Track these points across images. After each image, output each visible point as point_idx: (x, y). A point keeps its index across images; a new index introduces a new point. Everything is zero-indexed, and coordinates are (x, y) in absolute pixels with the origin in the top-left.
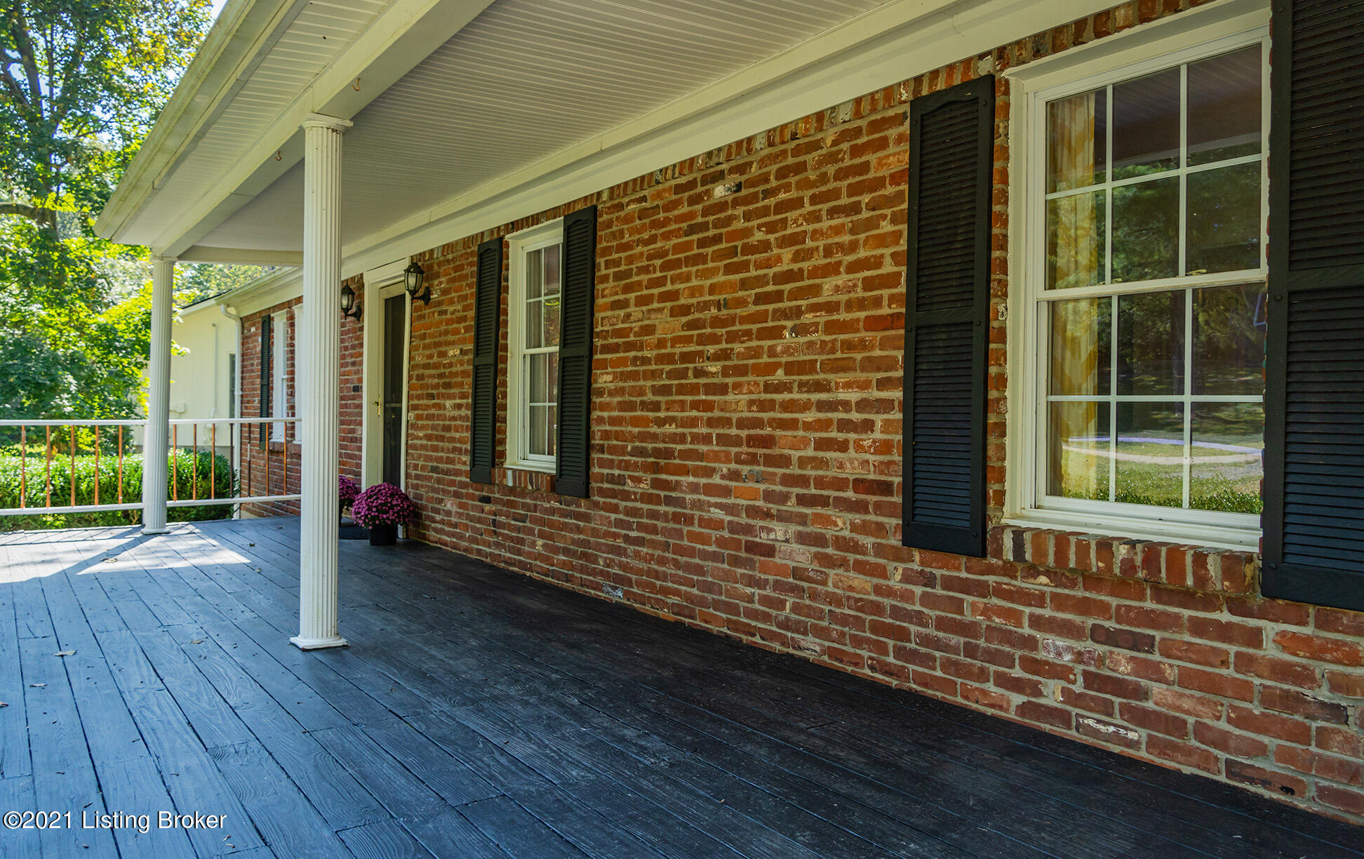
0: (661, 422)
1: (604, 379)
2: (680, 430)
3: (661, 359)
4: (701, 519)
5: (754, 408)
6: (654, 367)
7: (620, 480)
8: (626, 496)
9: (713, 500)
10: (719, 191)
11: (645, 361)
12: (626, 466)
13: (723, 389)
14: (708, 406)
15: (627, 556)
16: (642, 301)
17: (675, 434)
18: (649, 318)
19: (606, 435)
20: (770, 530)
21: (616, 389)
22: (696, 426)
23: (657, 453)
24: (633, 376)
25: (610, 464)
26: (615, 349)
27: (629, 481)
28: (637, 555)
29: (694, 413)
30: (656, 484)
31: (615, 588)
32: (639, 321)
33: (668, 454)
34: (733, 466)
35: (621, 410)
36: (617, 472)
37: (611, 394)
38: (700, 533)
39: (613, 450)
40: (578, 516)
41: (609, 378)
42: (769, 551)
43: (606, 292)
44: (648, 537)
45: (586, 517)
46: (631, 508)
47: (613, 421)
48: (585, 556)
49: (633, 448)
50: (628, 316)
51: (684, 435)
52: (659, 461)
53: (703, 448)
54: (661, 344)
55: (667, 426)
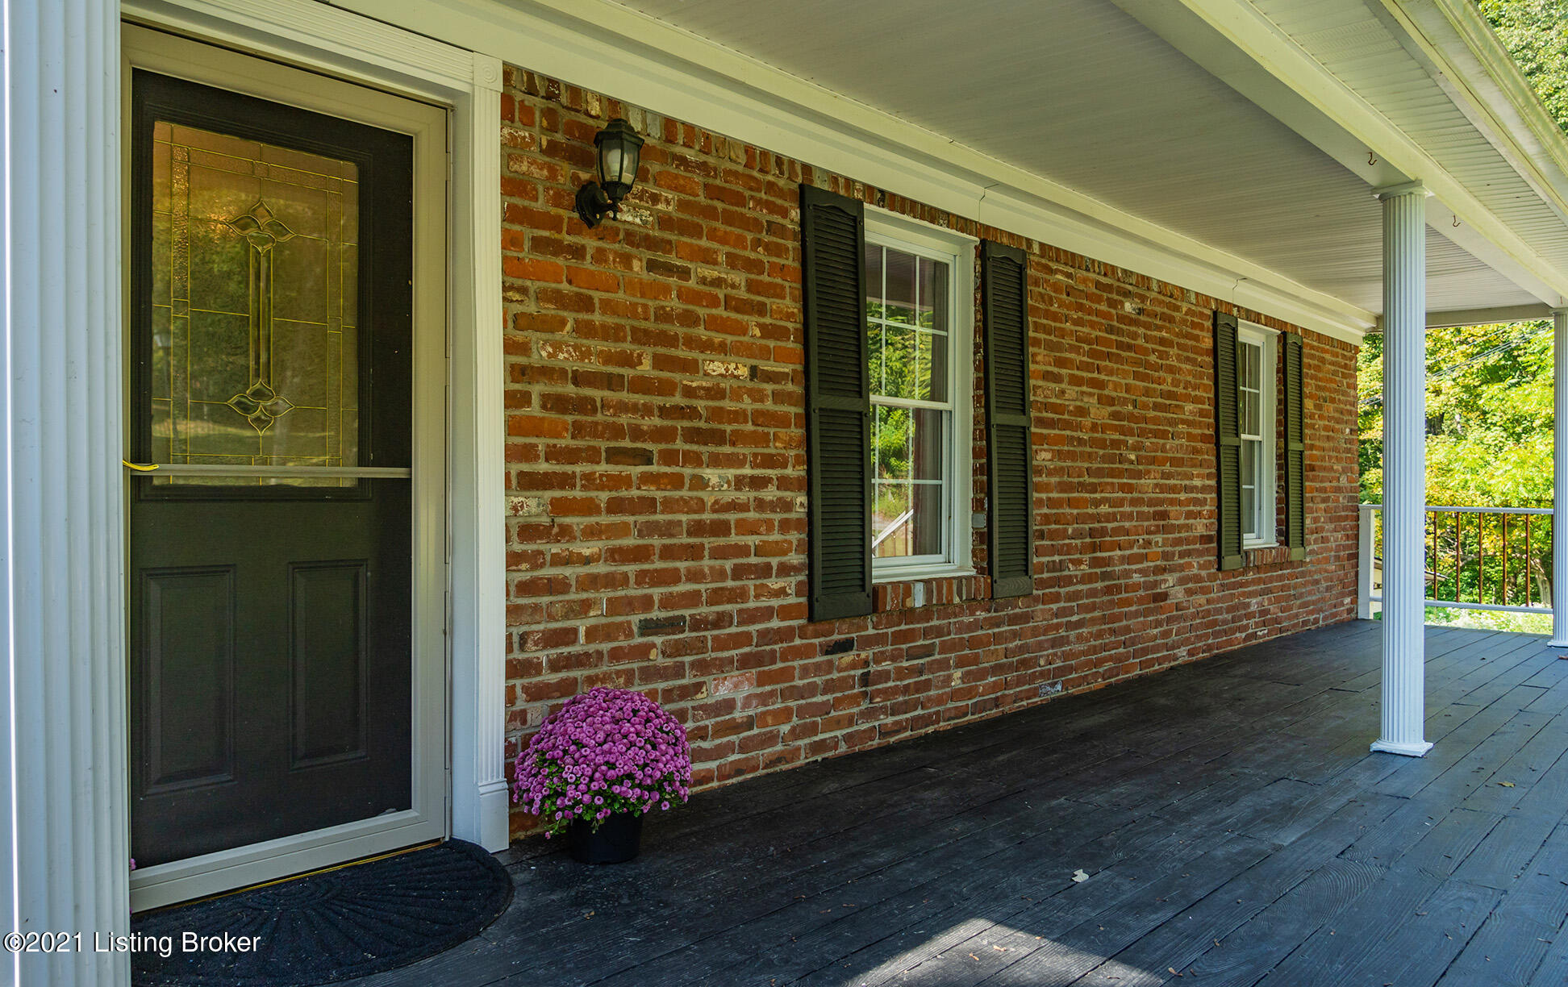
0: (1097, 503)
1: (1042, 457)
2: (1111, 510)
3: (1094, 442)
4: (1127, 586)
5: (1157, 491)
6: (1088, 449)
7: (1061, 566)
8: (1069, 581)
9: (1134, 567)
10: (1128, 307)
11: (1081, 441)
12: (1069, 549)
13: (1139, 475)
14: (1129, 488)
15: (1068, 643)
16: (1076, 381)
17: (1109, 513)
18: (1082, 400)
19: (1047, 519)
20: (1166, 581)
21: (1055, 469)
22: (1122, 506)
23: (1092, 533)
24: (1072, 456)
25: (1053, 550)
26: (1050, 424)
27: (1070, 565)
28: (1080, 638)
29: (1120, 495)
30: (1095, 562)
31: (1053, 685)
32: (1073, 400)
33: (1103, 532)
34: (1146, 537)
35: (1061, 491)
36: (1057, 558)
37: (1050, 473)
38: (1127, 598)
39: (1053, 535)
40: (1013, 620)
41: (1048, 456)
42: (1164, 596)
43: (1039, 358)
44: (1088, 616)
45: (1025, 618)
46: (1073, 592)
47: (1051, 503)
48: (1024, 663)
49: (1074, 530)
50: (1063, 392)
51: (1114, 514)
52: (1096, 540)
53: (1127, 524)
54: (1094, 427)
55: (1102, 506)
